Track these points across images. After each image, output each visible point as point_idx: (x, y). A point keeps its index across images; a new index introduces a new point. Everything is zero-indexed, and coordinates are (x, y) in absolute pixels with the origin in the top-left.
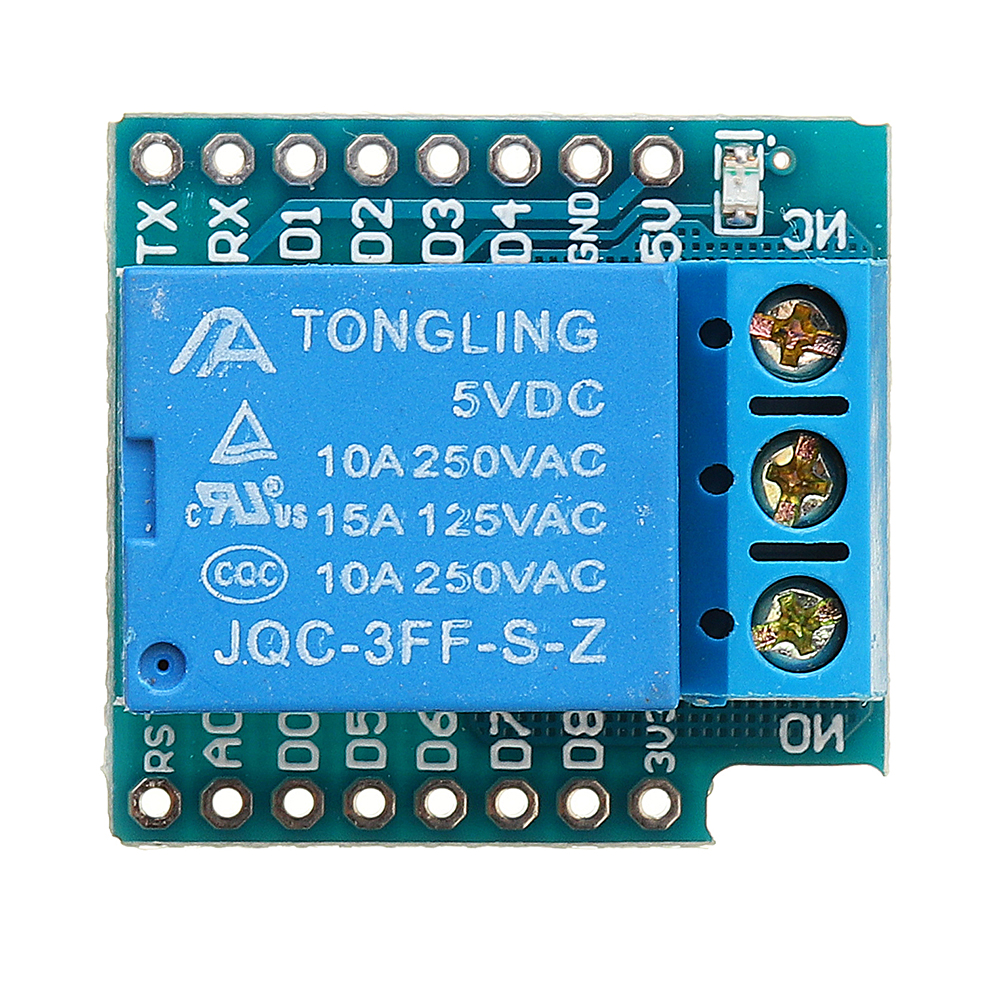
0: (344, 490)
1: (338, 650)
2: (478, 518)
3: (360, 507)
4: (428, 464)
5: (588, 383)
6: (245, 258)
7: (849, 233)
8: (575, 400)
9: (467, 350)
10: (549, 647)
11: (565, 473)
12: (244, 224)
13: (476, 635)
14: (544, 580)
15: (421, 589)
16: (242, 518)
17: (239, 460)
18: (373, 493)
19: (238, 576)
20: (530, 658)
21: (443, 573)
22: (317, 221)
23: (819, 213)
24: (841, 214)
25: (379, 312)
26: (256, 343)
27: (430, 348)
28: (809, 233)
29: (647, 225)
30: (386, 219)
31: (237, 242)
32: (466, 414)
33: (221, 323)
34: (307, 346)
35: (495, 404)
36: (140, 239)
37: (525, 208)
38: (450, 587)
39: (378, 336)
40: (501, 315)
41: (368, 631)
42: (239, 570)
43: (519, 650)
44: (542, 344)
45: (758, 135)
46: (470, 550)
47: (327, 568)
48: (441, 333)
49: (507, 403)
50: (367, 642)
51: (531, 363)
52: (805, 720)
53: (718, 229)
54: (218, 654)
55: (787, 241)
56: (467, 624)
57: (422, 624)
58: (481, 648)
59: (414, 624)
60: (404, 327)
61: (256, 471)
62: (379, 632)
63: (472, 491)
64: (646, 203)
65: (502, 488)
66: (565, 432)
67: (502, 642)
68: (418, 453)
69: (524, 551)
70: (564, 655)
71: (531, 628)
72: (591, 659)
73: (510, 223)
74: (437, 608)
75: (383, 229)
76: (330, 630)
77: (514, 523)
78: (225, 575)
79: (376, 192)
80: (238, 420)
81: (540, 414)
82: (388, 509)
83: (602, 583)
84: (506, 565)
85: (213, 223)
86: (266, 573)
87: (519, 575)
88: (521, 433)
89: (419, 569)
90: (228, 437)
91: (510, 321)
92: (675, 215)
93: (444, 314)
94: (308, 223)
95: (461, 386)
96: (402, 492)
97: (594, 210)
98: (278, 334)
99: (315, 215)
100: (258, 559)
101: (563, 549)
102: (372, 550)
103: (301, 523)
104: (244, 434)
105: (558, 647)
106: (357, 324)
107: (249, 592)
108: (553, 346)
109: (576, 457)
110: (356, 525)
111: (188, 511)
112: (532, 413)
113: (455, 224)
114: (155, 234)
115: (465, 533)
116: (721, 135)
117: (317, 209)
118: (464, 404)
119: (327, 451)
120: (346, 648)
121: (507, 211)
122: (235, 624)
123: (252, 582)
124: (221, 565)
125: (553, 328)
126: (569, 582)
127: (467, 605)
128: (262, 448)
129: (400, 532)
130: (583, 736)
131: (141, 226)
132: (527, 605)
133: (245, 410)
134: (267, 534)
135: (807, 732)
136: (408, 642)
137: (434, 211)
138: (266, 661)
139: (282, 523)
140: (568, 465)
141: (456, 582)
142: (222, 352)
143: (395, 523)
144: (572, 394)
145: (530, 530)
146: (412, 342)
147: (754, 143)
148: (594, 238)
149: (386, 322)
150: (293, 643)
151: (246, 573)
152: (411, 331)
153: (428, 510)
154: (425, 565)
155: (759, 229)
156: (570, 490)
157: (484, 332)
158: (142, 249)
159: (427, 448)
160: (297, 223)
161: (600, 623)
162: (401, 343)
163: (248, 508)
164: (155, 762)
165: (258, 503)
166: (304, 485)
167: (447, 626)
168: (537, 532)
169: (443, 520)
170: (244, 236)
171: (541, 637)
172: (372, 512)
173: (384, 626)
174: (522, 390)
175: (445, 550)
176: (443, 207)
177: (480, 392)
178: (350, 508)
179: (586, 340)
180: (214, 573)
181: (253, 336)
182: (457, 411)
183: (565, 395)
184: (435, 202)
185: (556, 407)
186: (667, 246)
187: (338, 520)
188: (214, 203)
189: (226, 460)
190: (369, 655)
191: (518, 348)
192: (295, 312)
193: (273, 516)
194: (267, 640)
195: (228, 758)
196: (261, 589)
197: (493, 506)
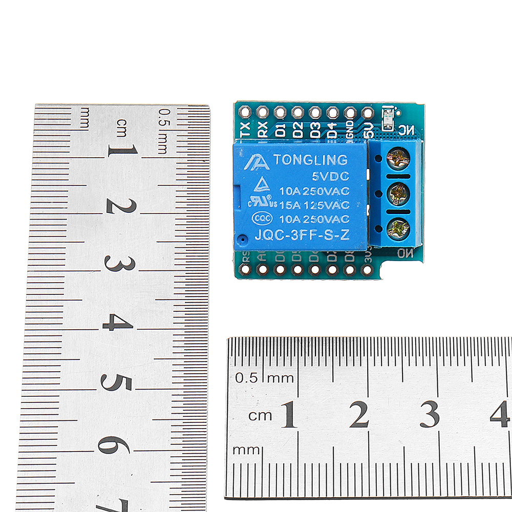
0: (286, 198)
1: (285, 237)
2: (318, 205)
3: (290, 202)
4: (306, 192)
5: (345, 172)
6: (267, 136)
7: (414, 131)
8: (342, 177)
9: (316, 164)
10: (335, 236)
11: (340, 194)
12: (267, 128)
13: (318, 233)
14: (334, 220)
15: (305, 222)
16: (261, 205)
17: (261, 191)
18: (293, 199)
19: (261, 219)
20: (331, 239)
21: (310, 218)
22: (284, 127)
23: (408, 126)
24: (413, 126)
25: (294, 155)
26: (265, 162)
27: (307, 164)
28: (405, 131)
29: (365, 129)
30: (301, 127)
31: (264, 132)
32: (316, 180)
33: (256, 158)
34: (277, 163)
35: (323, 177)
36: (241, 132)
37: (335, 125)
38: (312, 221)
39: (294, 161)
40: (324, 156)
41: (292, 232)
42: (261, 217)
43: (328, 237)
44: (334, 163)
45: (392, 107)
46: (317, 213)
47: (282, 217)
48: (309, 160)
49: (325, 177)
50: (292, 235)
51: (331, 168)
52: (404, 250)
53: (383, 130)
54: (256, 237)
55: (400, 133)
56: (316, 230)
57: (305, 230)
58: (319, 236)
59: (303, 230)
60: (301, 158)
61: (265, 193)
62: (295, 232)
63: (317, 198)
64: (365, 124)
65: (324, 198)
66: (339, 184)
67: (324, 235)
68: (304, 189)
69: (329, 213)
70: (339, 238)
71: (331, 232)
72: (346, 239)
73: (332, 128)
74: (309, 226)
75: (301, 130)
76: (283, 232)
77: (327, 206)
78: (258, 218)
79: (299, 121)
80: (260, 181)
81: (333, 180)
82: (297, 203)
83: (348, 221)
84: (325, 216)
85: (259, 128)
86: (267, 218)
87: (328, 219)
88: (329, 184)
89: (304, 217)
90: (258, 185)
91: (326, 157)
92: (372, 126)
93: (310, 156)
94: (282, 128)
95: (314, 173)
96: (300, 198)
97: (352, 125)
98: (270, 160)
99: (284, 126)
100: (266, 215)
101: (340, 213)
102: (293, 213)
103: (276, 206)
104: (262, 184)
105: (338, 236)
106: (289, 158)
107: (263, 223)
108: (337, 163)
109: (342, 190)
110: (289, 206)
111: (249, 203)
112: (331, 180)
113: (318, 129)
114: (245, 130)
115: (315, 208)
116: (383, 107)
117: (284, 125)
118: (315, 177)
119: (282, 189)
120: (286, 236)
121: (331, 125)
122: (260, 230)
123: (264, 220)
124: (257, 216)
125: (337, 159)
126: (341, 221)
127: (316, 226)
128: (266, 188)
129: (300, 208)
130: (350, 254)
131: (241, 129)
132: (330, 226)
133: (262, 179)
134: (267, 208)
135: (404, 253)
136: (302, 235)
137: (313, 125)
138: (267, 239)
139: (271, 206)
140: (340, 192)
141: (313, 220)
142: (256, 165)
143: (298, 206)
144: (341, 175)
145: (331, 208)
146: (302, 162)
147: (392, 109)
148: (352, 132)
149: (296, 157)
150: (274, 235)
151: (263, 218)
152: (302, 160)
153: (306, 203)
154: (306, 216)
155: (393, 130)
156: (341, 198)
157: (320, 160)
158: (242, 134)
159: (306, 188)
160: (279, 128)
161: (348, 230)
162: (300, 163)
163: (263, 202)
164: (245, 259)
165: (265, 201)
166: (277, 197)
167: (311, 231)
168: (333, 208)
169: (310, 206)
170: (267, 131)
171: (334, 234)
172: (293, 203)
173: (296, 231)
174: (329, 174)
175: (311, 213)
176: (315, 124)
177: (319, 174)
178: (288, 202)
179: (345, 162)
180: (255, 218)
181: (264, 161)
182: (313, 179)
183: (339, 175)
184: (313, 123)
185: (337, 178)
186: (370, 134)
187: (285, 205)
188: (259, 123)
189: (258, 191)
190: (292, 238)
191: (328, 164)
192: (274, 155)
193: (269, 204)
194: (268, 234)
195: (263, 259)
196: (266, 222)
197: (322, 202)
